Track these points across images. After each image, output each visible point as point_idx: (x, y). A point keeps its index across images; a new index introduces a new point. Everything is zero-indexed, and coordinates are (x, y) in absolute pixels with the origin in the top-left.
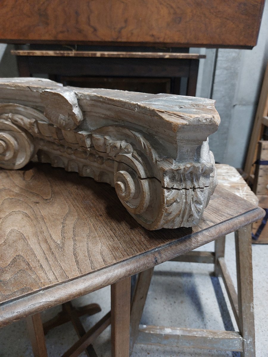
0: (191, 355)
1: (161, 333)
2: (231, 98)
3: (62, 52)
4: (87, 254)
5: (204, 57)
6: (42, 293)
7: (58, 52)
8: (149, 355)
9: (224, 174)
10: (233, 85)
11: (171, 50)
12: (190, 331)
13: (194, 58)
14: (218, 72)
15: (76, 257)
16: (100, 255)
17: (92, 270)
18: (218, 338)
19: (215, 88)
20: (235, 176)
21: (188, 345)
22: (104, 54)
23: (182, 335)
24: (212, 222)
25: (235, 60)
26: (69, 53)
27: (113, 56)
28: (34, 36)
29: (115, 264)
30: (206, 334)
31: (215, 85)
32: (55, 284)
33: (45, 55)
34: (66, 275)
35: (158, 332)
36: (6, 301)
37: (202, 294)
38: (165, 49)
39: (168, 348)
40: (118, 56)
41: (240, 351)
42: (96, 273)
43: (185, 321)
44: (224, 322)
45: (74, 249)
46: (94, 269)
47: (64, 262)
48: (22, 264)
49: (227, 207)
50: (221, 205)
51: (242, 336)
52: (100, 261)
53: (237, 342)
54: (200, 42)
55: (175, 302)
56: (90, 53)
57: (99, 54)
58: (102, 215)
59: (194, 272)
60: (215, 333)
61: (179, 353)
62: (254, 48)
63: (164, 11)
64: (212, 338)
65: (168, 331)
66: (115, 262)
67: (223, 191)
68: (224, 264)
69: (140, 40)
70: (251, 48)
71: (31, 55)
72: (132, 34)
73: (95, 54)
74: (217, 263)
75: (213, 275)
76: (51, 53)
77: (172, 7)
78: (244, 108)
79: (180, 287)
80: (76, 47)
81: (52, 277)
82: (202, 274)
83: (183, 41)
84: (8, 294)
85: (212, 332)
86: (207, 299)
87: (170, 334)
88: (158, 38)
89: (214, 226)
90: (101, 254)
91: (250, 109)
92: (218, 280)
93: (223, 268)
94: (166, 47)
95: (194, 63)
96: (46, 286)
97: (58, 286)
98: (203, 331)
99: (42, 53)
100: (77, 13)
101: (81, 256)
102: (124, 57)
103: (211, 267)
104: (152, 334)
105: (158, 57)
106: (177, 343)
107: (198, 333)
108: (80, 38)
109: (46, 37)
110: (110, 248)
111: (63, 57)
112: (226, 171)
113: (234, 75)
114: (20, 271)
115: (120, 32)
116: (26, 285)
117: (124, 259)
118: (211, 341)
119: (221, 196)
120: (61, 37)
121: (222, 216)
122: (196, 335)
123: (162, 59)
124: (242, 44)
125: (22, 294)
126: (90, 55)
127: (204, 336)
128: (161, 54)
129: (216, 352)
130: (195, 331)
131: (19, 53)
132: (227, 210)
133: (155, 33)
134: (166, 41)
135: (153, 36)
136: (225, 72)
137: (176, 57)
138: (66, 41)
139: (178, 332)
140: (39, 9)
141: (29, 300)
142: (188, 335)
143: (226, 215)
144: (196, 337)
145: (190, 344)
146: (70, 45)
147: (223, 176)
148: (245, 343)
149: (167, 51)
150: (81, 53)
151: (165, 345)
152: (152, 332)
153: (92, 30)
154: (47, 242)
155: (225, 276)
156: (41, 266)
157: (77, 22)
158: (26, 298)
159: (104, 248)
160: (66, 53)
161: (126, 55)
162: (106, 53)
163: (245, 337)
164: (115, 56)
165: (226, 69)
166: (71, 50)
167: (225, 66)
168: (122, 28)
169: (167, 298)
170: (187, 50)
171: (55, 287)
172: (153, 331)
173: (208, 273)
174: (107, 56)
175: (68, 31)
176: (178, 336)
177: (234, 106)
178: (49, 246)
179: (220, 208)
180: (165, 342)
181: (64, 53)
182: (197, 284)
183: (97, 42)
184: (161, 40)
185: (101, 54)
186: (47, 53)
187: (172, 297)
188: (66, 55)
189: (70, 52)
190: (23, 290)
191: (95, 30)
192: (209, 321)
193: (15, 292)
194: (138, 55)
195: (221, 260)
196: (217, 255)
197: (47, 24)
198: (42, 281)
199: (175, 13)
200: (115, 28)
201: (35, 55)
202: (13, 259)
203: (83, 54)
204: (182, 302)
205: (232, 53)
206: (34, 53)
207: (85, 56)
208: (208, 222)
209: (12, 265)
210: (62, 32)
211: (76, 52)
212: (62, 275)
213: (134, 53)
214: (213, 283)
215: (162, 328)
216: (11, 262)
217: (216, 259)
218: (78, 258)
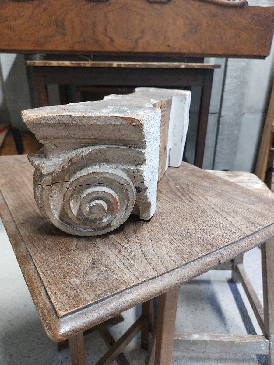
0: (217, 360)
1: (189, 339)
2: (241, 106)
3: (78, 62)
4: (156, 257)
5: (219, 67)
6: (128, 291)
7: (74, 62)
8: (176, 362)
9: (247, 181)
10: (243, 94)
11: (186, 61)
12: (217, 336)
13: (209, 68)
14: (227, 81)
15: (147, 260)
16: (168, 257)
17: (166, 270)
18: (246, 342)
19: (225, 97)
20: (257, 183)
21: (215, 350)
22: (120, 65)
23: (209, 341)
24: (260, 225)
25: (244, 69)
26: (85, 64)
27: (129, 67)
28: (50, 47)
29: (185, 265)
30: (233, 338)
31: (224, 94)
32: (138, 283)
33: (61, 65)
34: (145, 275)
35: (186, 338)
36: (100, 299)
37: (222, 301)
38: (180, 59)
39: (194, 355)
40: (134, 67)
41: (266, 354)
42: (169, 273)
43: (207, 327)
44: (246, 328)
45: (143, 252)
46: (168, 269)
47: (138, 263)
48: (101, 266)
49: (270, 211)
50: (263, 209)
51: (268, 340)
52: (170, 262)
53: (263, 345)
54: (214, 52)
55: (196, 310)
56: (106, 63)
57: (115, 64)
58: (156, 221)
59: (212, 279)
60: (241, 337)
61: (205, 359)
62: (267, 58)
63: (180, 22)
64: (239, 342)
65: (196, 337)
66: (184, 262)
67: (262, 197)
68: (243, 270)
69: (155, 50)
70: (264, 58)
71: (47, 65)
72: (149, 44)
73: (112, 64)
74: (235, 270)
75: (231, 282)
76: (67, 63)
77: (188, 18)
78: (252, 116)
79: (200, 295)
80: (92, 57)
81: (133, 277)
82: (220, 281)
83: (198, 51)
84: (99, 293)
85: (239, 336)
86: (227, 305)
87: (198, 340)
88: (174, 49)
89: (263, 228)
90: (169, 255)
91: (258, 117)
92: (236, 286)
93: (242, 274)
94: (181, 57)
95: (208, 73)
96: (131, 285)
97: (140, 285)
98: (230, 336)
99: (59, 63)
100: (94, 24)
101: (151, 259)
102: (141, 67)
103: (228, 274)
104: (181, 341)
105: (174, 67)
106: (205, 348)
107: (225, 338)
108: (96, 48)
109: (63, 48)
110: (175, 250)
111: (79, 68)
112: (247, 178)
113: (243, 83)
114: (101, 272)
115: (136, 42)
116: (112, 284)
117: (191, 260)
118: (239, 345)
119: (261, 201)
120: (77, 47)
121: (268, 219)
122: (224, 340)
123: (177, 69)
124: (255, 54)
125: (112, 292)
126: (107, 66)
127: (232, 340)
128: (176, 64)
129: (241, 357)
130: (223, 336)
131: (35, 63)
132: (270, 214)
133: (171, 43)
134: (181, 51)
135: (169, 46)
136: (235, 81)
137: (192, 67)
138: (82, 51)
139: (206, 337)
140: (56, 20)
141: (119, 298)
142: (216, 340)
143: (271, 218)
144: (223, 341)
145: (217, 349)
146: (87, 56)
147: (247, 183)
148: (272, 346)
149: (183, 61)
150: (97, 64)
151: (193, 351)
152: (180, 339)
153: (109, 40)
154: (115, 246)
155: (245, 282)
156: (119, 267)
157: (94, 33)
158: (115, 296)
159: (170, 250)
160: (82, 63)
161: (142, 65)
162: (123, 64)
163: (271, 340)
164: (132, 66)
165: (235, 78)
166: (87, 60)
167: (234, 74)
168: (138, 39)
169: (187, 306)
170: (201, 60)
171: (138, 286)
172: (181, 337)
173: (225, 280)
174: (123, 66)
175: (85, 41)
176: (206, 342)
177: (244, 114)
178: (119, 249)
179: (264, 212)
180: (193, 348)
181: (81, 64)
182: (216, 292)
183: (113, 52)
184: (177, 50)
185: (118, 65)
186: (64, 63)
187: (193, 305)
188: (82, 65)
189: (86, 62)
190: (112, 289)
191: (112, 40)
192: (231, 327)
193: (105, 291)
194: (154, 65)
195: (239, 266)
196: (236, 262)
197: (64, 35)
198: (126, 280)
199: (191, 24)
200: (131, 39)
201: (51, 65)
202: (91, 262)
203: (99, 64)
204: (203, 309)
205: (242, 62)
206: (50, 63)
207: (102, 66)
208: (257, 225)
209: (92, 267)
210: (79, 43)
211: (93, 62)
212: (141, 275)
213: (150, 63)
214: (231, 289)
215: (190, 335)
216: (90, 265)
217: (235, 265)
218: (150, 260)
